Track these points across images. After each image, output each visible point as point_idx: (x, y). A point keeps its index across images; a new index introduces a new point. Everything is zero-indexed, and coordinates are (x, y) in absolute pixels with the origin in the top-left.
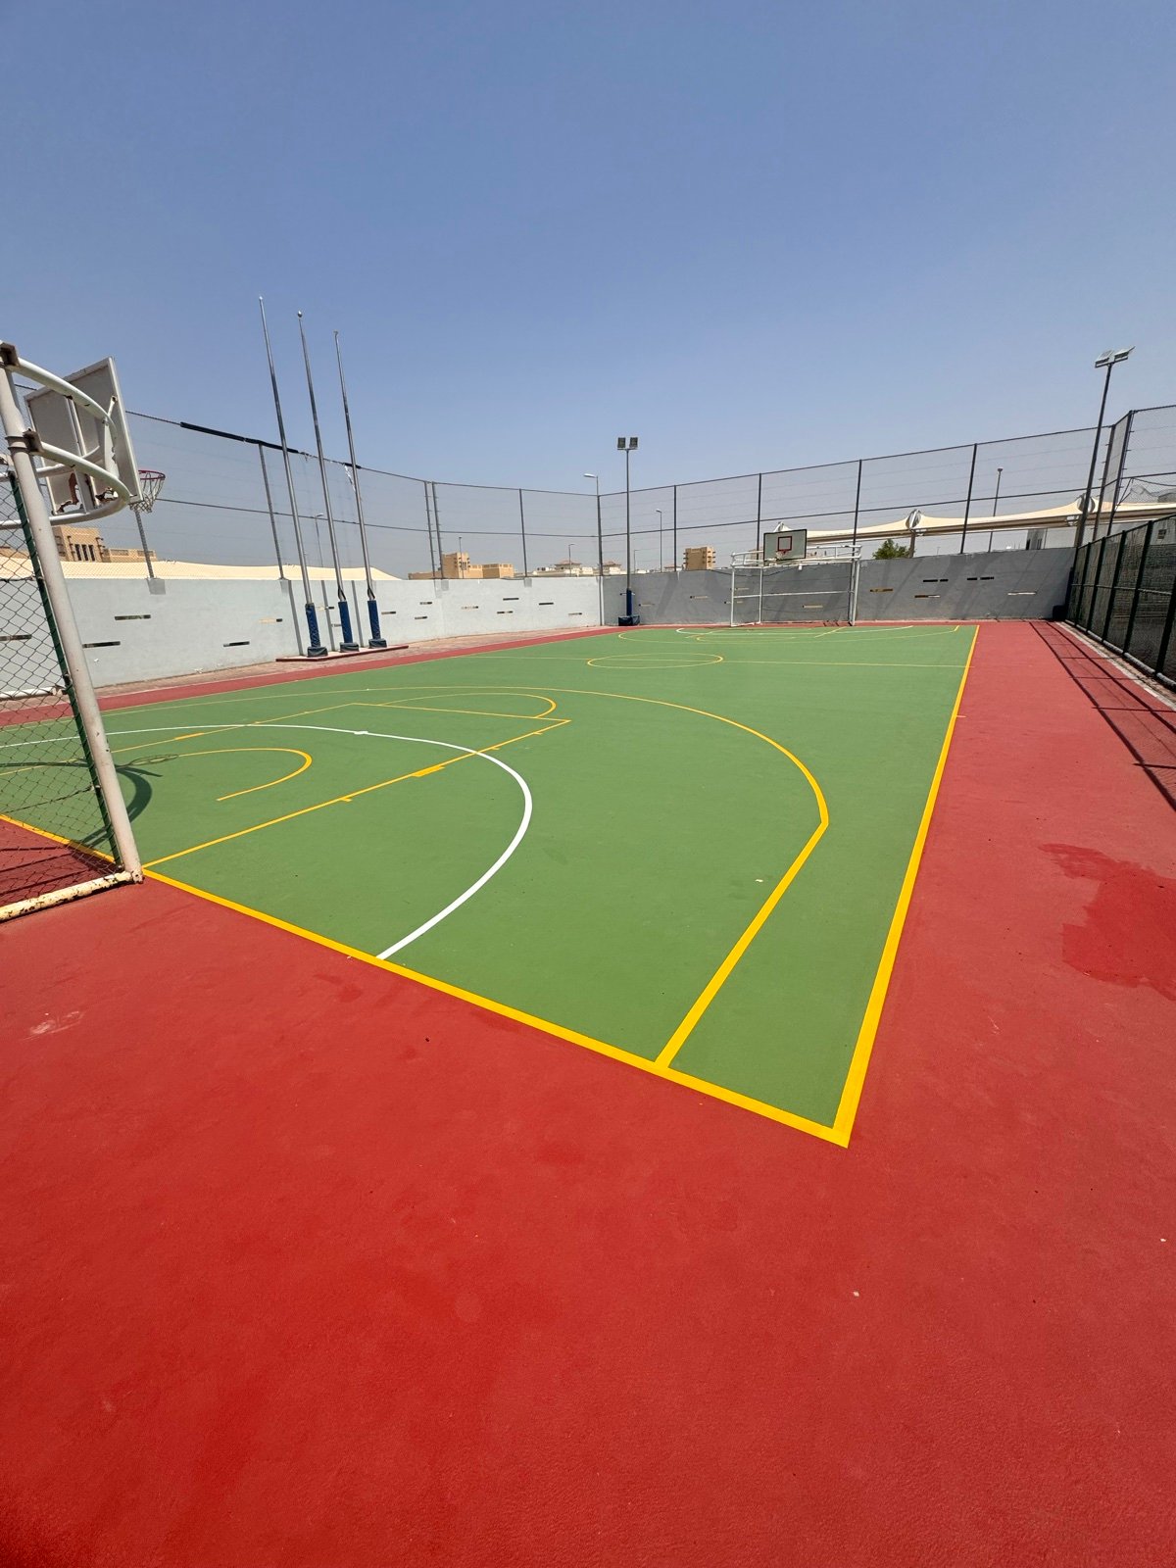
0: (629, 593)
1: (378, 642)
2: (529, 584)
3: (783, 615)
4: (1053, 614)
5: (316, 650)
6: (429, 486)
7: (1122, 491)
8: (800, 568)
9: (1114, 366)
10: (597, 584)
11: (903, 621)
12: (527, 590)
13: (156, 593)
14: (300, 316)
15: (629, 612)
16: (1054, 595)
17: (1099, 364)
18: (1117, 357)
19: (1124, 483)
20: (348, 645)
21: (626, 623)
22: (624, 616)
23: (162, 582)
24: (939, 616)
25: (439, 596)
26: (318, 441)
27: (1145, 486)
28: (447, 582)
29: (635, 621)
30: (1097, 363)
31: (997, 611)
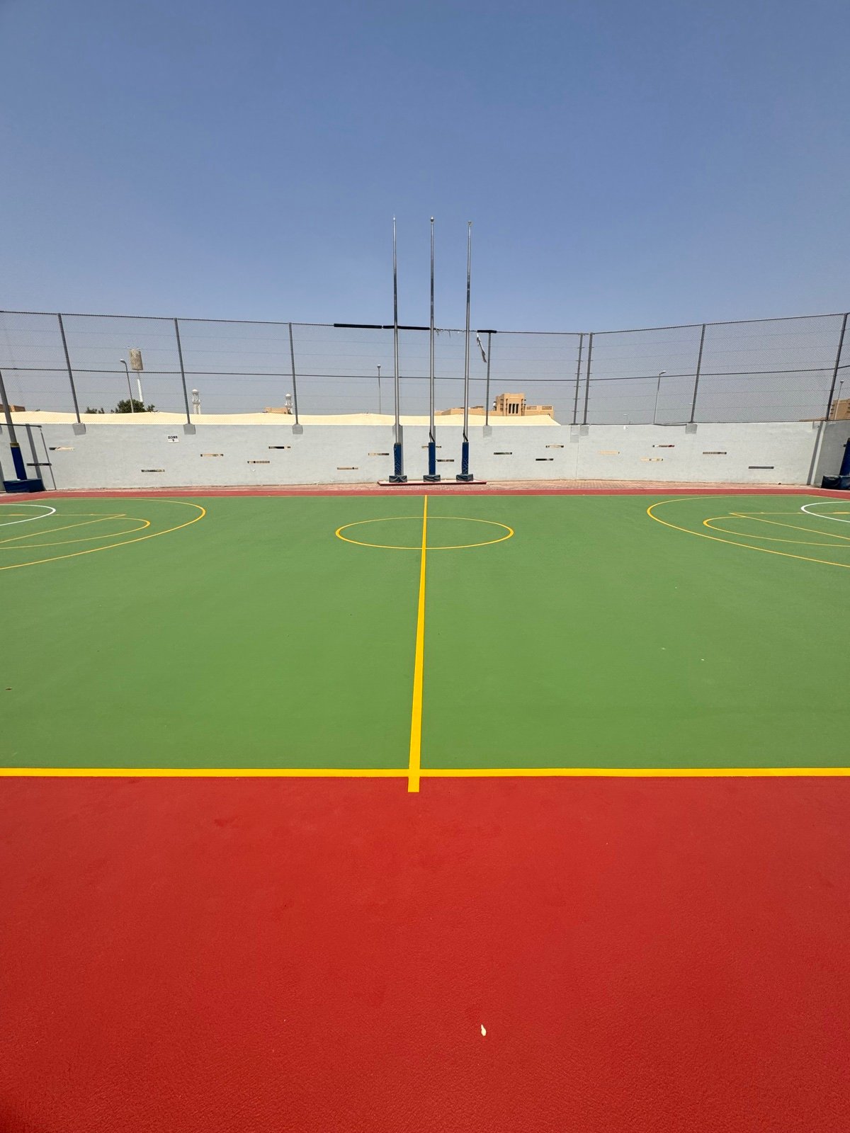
1: (465, 477)
2: (694, 430)
5: (398, 478)
6: (586, 339)
12: (687, 437)
13: (297, 433)
14: (432, 221)
20: (432, 477)
22: (832, 475)
23: (301, 427)
25: (575, 439)
26: (432, 317)
28: (588, 428)
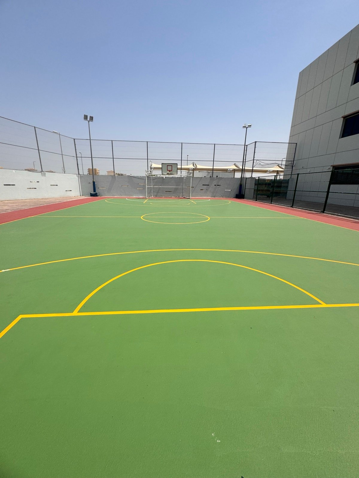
0: (94, 183)
2: (45, 175)
3: (159, 194)
4: (236, 196)
7: (254, 163)
8: (164, 178)
9: (248, 128)
10: (77, 178)
11: (197, 197)
12: (43, 178)
15: (94, 190)
16: (236, 191)
17: (244, 127)
18: (248, 126)
19: (255, 161)
21: (94, 195)
22: (93, 192)
24: (207, 196)
27: (260, 163)
29: (98, 194)
30: (243, 127)
31: (222, 195)
